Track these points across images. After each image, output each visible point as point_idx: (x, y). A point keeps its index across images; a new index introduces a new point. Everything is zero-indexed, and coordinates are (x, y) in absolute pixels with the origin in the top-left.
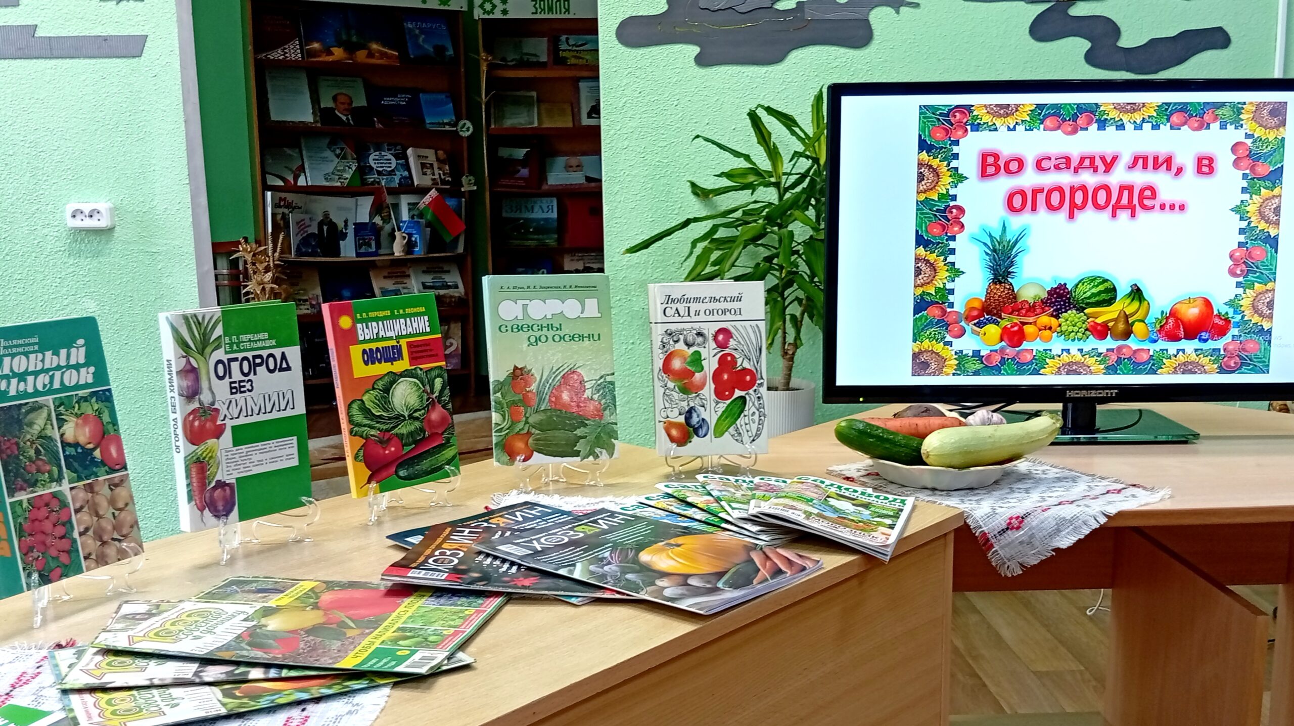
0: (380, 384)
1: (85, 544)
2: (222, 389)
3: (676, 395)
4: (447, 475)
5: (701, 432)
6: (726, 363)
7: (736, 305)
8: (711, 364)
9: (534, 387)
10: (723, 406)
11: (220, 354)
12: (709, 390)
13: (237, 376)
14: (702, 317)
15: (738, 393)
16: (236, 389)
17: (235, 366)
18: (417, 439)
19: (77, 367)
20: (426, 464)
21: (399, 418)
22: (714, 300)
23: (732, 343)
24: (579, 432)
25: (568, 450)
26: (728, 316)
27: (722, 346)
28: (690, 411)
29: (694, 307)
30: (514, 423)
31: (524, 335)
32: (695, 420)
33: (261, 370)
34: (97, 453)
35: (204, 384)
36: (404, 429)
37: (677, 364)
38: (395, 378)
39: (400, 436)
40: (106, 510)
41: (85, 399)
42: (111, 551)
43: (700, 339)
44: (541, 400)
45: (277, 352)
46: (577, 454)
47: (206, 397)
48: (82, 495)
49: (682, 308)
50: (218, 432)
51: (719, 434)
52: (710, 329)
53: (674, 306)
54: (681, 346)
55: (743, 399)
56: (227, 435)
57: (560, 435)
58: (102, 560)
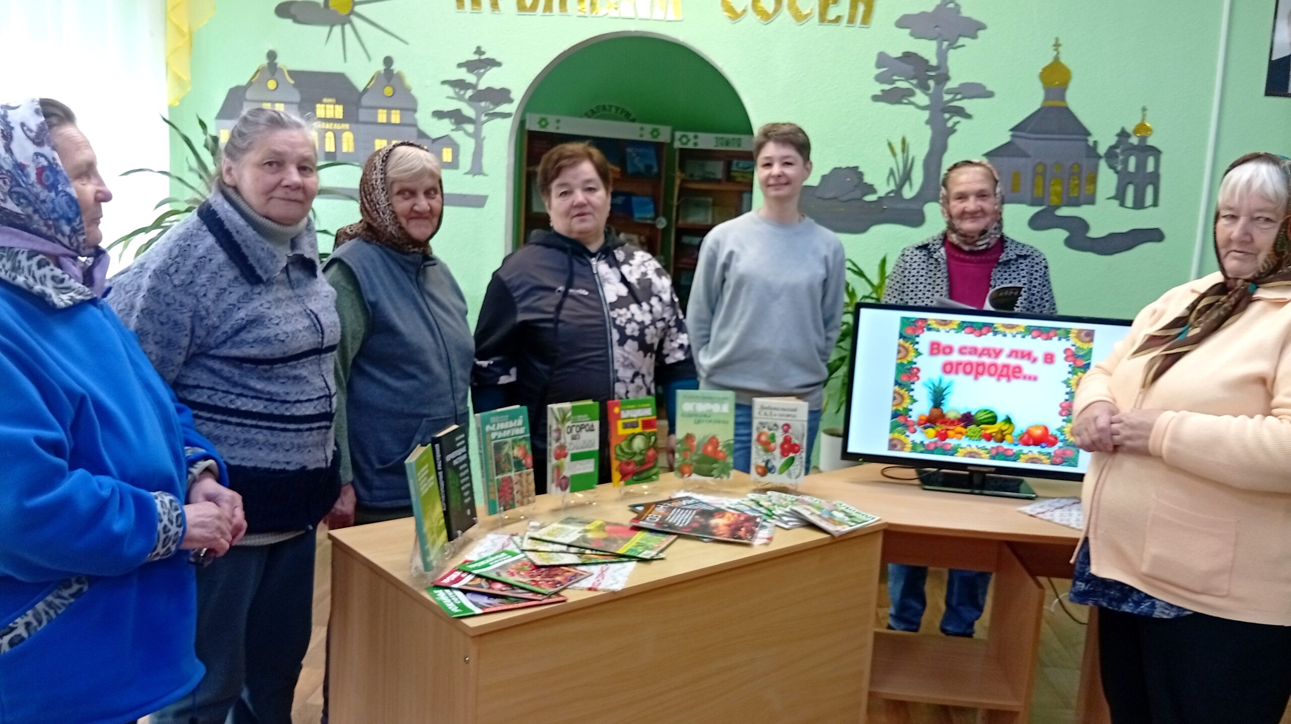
0: (629, 438)
1: (517, 497)
3: (762, 453)
4: (653, 480)
5: (773, 471)
6: (787, 440)
7: (793, 413)
8: (780, 439)
9: (695, 443)
10: (784, 460)
11: (569, 424)
12: (777, 452)
13: (574, 432)
14: (777, 417)
15: (791, 455)
16: (574, 438)
17: (574, 429)
18: (642, 463)
19: (519, 427)
20: (645, 475)
21: (634, 454)
22: (784, 410)
23: (790, 431)
24: (715, 465)
25: (708, 474)
26: (789, 418)
27: (786, 431)
28: (767, 462)
29: (774, 412)
30: (684, 460)
31: (693, 419)
32: (770, 465)
33: (584, 430)
34: (524, 462)
35: (562, 436)
36: (637, 458)
37: (763, 438)
38: (634, 436)
39: (635, 462)
40: (524, 484)
41: (521, 440)
42: (525, 500)
43: (775, 428)
44: (698, 449)
45: (590, 423)
46: (712, 476)
47: (562, 441)
48: (518, 478)
49: (768, 412)
50: (565, 456)
51: (781, 473)
52: (781, 423)
53: (765, 411)
54: (766, 430)
55: (793, 459)
56: (568, 458)
57: (705, 467)
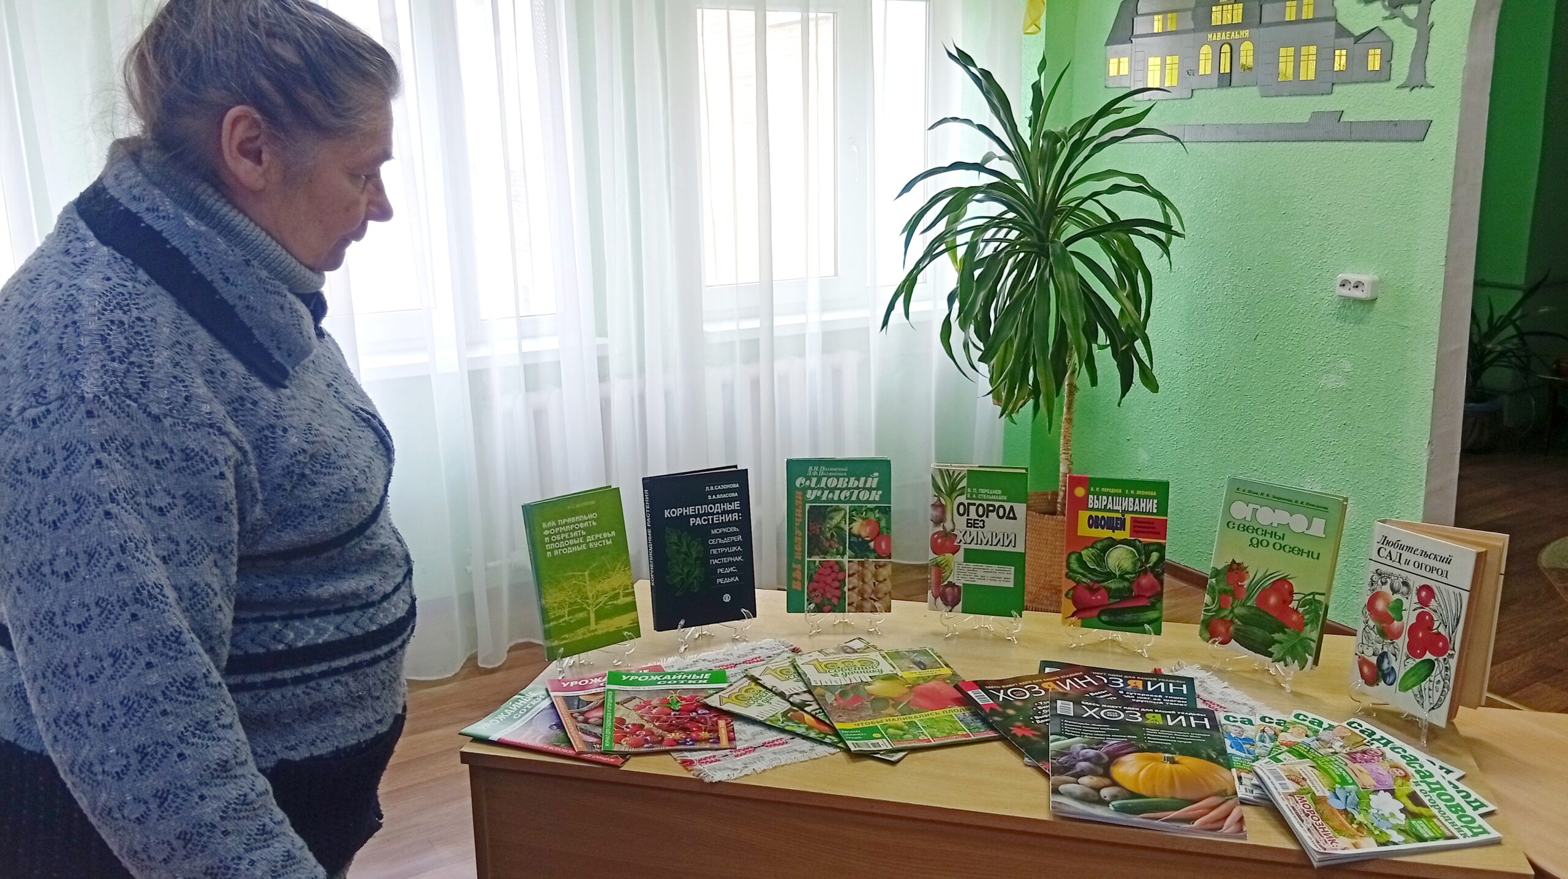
0: (1099, 545)
1: (851, 597)
2: (961, 522)
3: (1374, 636)
5: (1390, 679)
6: (1423, 622)
7: (1443, 566)
8: (1410, 617)
9: (1246, 583)
10: (1412, 663)
11: (962, 499)
12: (1403, 642)
13: (973, 515)
14: (1410, 568)
15: (1428, 656)
16: (971, 524)
17: (973, 509)
18: (1123, 595)
19: (870, 489)
20: (1128, 617)
21: (1110, 575)
22: (1425, 554)
23: (1433, 603)
24: (1277, 636)
25: (1262, 648)
26: (1434, 576)
27: (1423, 602)
28: (1382, 656)
29: (1406, 555)
30: (1221, 609)
31: (1248, 536)
32: (1385, 666)
34: (872, 544)
35: (948, 516)
37: (1380, 605)
38: (1113, 543)
39: (1108, 590)
40: (869, 578)
41: (871, 510)
42: (868, 605)
43: (1404, 589)
44: (1249, 598)
45: (1007, 506)
46: (1270, 655)
47: (948, 525)
48: (855, 567)
49: (1395, 552)
51: (1404, 688)
52: (1416, 582)
53: (1388, 549)
54: (1386, 588)
55: (1431, 664)
56: (961, 554)
57: (1259, 633)
58: (860, 609)
